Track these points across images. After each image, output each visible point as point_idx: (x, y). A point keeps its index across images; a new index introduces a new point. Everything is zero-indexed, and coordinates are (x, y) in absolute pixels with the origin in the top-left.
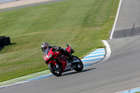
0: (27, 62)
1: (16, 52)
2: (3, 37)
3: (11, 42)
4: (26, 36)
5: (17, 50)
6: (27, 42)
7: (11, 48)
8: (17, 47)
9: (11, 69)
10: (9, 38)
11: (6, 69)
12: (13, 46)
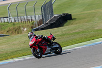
0: (83, 32)
1: (76, 25)
2: (67, 14)
3: (73, 18)
4: (83, 14)
5: (77, 24)
6: (84, 18)
7: (72, 22)
8: (77, 21)
9: (72, 37)
10: (71, 15)
11: (68, 38)
12: (74, 20)
